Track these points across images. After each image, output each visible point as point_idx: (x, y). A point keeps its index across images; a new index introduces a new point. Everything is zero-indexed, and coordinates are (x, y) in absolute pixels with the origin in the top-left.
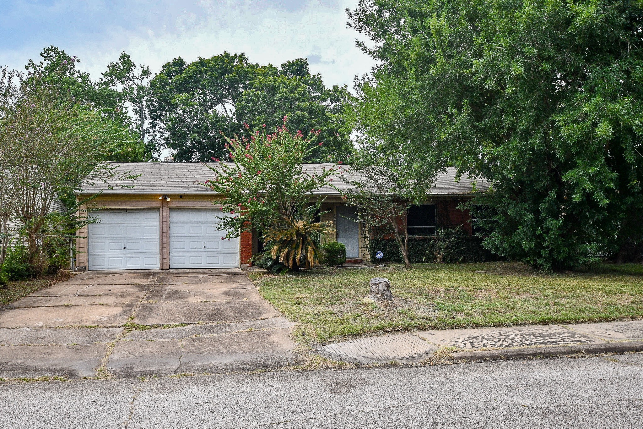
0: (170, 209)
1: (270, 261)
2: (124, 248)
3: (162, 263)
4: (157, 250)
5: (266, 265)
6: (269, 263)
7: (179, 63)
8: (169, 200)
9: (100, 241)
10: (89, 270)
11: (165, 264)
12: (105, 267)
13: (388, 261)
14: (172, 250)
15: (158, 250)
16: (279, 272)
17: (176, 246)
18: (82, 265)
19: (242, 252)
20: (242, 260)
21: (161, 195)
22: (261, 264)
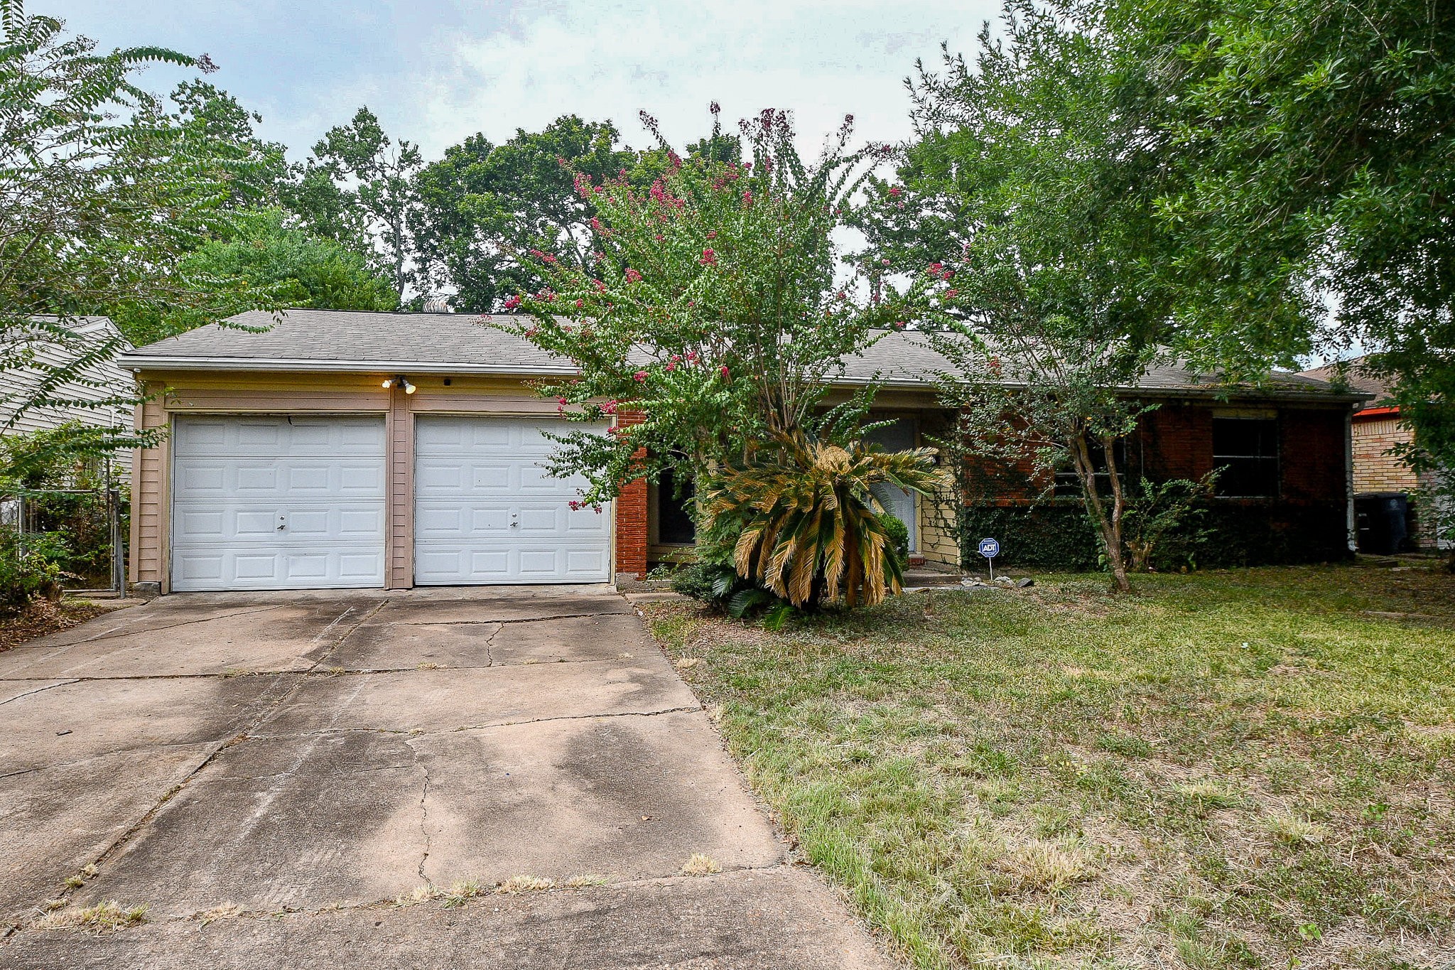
0: (417, 416)
1: (722, 577)
2: (282, 528)
3: (392, 571)
4: (378, 532)
5: (710, 589)
6: (721, 587)
7: (478, 146)
8: (410, 389)
9: (205, 507)
10: (171, 593)
11: (399, 574)
12: (222, 584)
13: (1008, 564)
14: (422, 533)
15: (380, 534)
16: (751, 616)
17: (432, 522)
18: (150, 579)
19: (619, 537)
20: (619, 561)
21: (389, 376)
22: (689, 587)
